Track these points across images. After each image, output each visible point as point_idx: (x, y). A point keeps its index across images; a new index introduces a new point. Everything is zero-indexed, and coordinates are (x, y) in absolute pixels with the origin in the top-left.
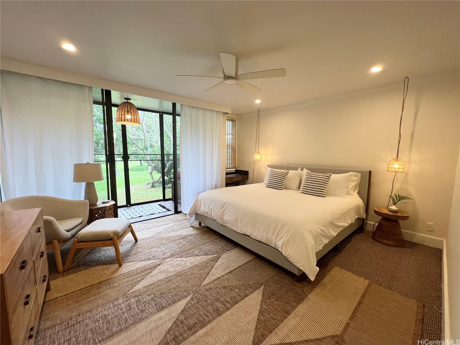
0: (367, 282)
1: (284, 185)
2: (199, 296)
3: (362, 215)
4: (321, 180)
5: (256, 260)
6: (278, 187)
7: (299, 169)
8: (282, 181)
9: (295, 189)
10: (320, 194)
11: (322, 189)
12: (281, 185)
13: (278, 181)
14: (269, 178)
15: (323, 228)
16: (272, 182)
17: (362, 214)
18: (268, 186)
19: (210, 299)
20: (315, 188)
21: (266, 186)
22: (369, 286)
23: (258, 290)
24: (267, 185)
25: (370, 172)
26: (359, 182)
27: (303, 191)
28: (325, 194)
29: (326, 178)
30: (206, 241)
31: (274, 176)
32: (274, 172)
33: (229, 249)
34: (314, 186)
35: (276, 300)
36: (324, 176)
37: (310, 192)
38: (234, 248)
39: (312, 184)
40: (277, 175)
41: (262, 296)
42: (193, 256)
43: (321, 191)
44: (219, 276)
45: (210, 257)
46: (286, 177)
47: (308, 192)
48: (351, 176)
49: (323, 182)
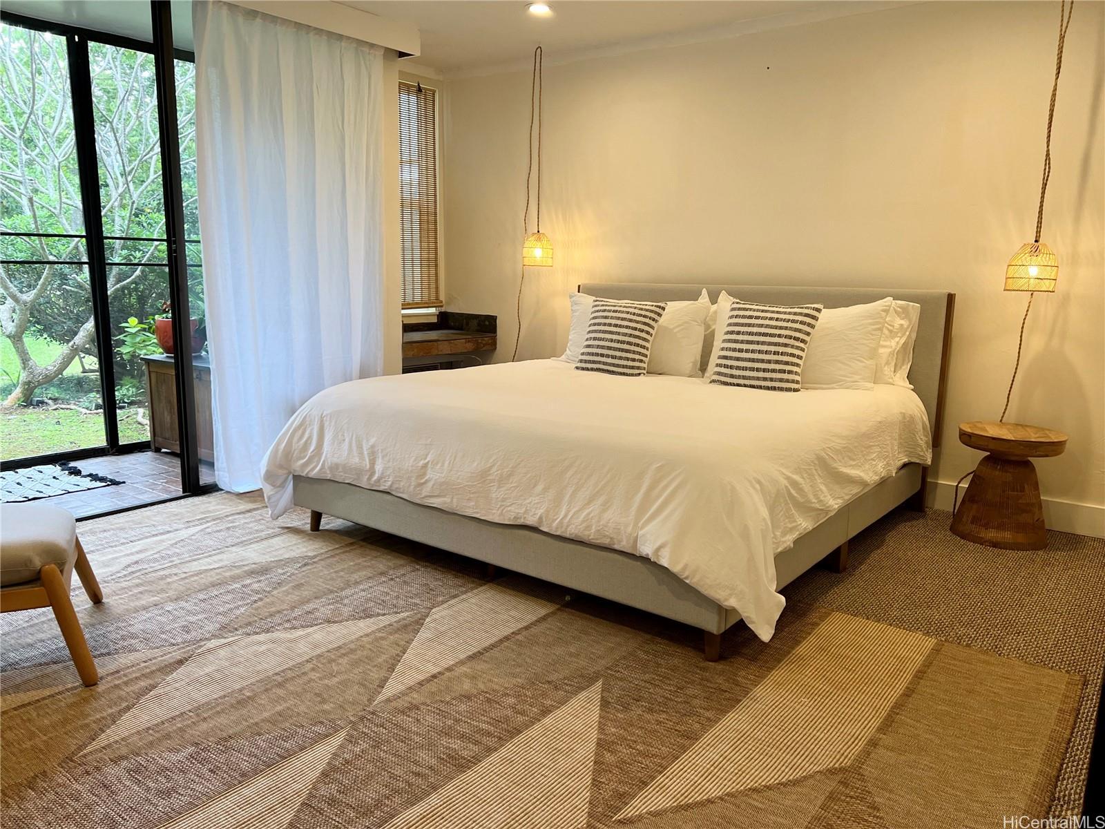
0: (931, 642)
1: (646, 356)
2: (375, 729)
3: (922, 454)
4: (786, 328)
5: (564, 616)
6: (624, 367)
7: (704, 298)
8: (641, 342)
9: (688, 372)
10: (781, 380)
11: (787, 363)
12: (637, 357)
13: (623, 342)
14: (589, 332)
15: (796, 477)
16: (603, 347)
17: (922, 449)
18: (584, 365)
19: (418, 734)
20: (762, 361)
21: (579, 365)
22: (936, 650)
23: (584, 694)
24: (581, 361)
25: (951, 298)
26: (914, 336)
27: (719, 374)
28: (797, 382)
29: (802, 323)
30: (357, 577)
31: (610, 325)
32: (607, 308)
33: (454, 592)
34: (760, 352)
35: (651, 710)
36: (795, 314)
37: (744, 378)
38: (472, 589)
39: (751, 347)
40: (618, 318)
41: (601, 705)
42: (316, 625)
43: (784, 371)
44: (435, 670)
45: (385, 621)
46: (652, 327)
47: (739, 377)
48: (887, 311)
49: (790, 337)
